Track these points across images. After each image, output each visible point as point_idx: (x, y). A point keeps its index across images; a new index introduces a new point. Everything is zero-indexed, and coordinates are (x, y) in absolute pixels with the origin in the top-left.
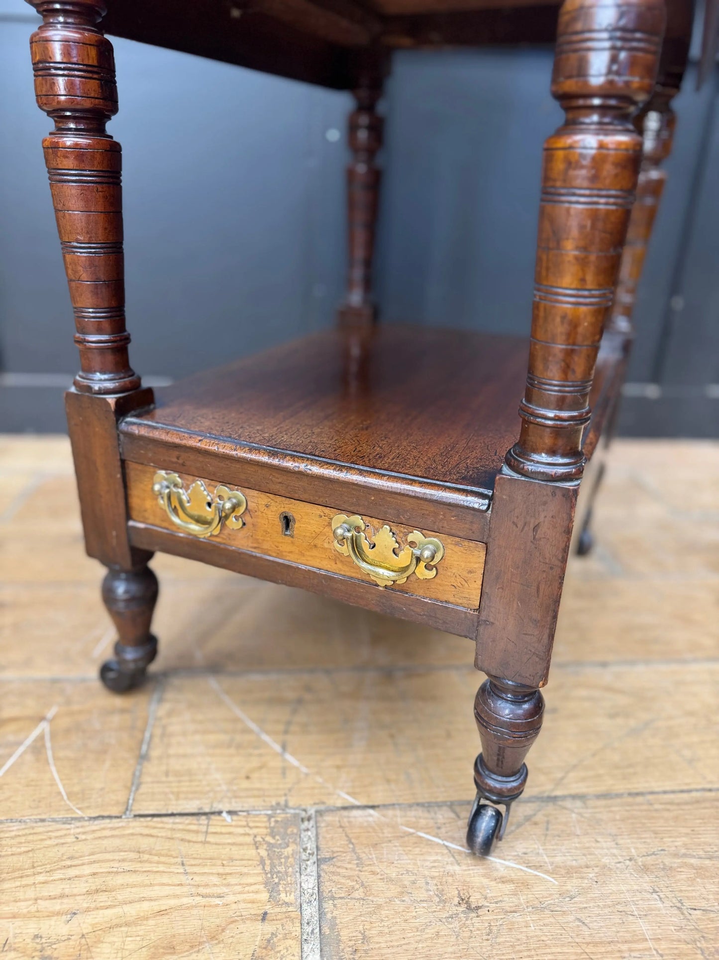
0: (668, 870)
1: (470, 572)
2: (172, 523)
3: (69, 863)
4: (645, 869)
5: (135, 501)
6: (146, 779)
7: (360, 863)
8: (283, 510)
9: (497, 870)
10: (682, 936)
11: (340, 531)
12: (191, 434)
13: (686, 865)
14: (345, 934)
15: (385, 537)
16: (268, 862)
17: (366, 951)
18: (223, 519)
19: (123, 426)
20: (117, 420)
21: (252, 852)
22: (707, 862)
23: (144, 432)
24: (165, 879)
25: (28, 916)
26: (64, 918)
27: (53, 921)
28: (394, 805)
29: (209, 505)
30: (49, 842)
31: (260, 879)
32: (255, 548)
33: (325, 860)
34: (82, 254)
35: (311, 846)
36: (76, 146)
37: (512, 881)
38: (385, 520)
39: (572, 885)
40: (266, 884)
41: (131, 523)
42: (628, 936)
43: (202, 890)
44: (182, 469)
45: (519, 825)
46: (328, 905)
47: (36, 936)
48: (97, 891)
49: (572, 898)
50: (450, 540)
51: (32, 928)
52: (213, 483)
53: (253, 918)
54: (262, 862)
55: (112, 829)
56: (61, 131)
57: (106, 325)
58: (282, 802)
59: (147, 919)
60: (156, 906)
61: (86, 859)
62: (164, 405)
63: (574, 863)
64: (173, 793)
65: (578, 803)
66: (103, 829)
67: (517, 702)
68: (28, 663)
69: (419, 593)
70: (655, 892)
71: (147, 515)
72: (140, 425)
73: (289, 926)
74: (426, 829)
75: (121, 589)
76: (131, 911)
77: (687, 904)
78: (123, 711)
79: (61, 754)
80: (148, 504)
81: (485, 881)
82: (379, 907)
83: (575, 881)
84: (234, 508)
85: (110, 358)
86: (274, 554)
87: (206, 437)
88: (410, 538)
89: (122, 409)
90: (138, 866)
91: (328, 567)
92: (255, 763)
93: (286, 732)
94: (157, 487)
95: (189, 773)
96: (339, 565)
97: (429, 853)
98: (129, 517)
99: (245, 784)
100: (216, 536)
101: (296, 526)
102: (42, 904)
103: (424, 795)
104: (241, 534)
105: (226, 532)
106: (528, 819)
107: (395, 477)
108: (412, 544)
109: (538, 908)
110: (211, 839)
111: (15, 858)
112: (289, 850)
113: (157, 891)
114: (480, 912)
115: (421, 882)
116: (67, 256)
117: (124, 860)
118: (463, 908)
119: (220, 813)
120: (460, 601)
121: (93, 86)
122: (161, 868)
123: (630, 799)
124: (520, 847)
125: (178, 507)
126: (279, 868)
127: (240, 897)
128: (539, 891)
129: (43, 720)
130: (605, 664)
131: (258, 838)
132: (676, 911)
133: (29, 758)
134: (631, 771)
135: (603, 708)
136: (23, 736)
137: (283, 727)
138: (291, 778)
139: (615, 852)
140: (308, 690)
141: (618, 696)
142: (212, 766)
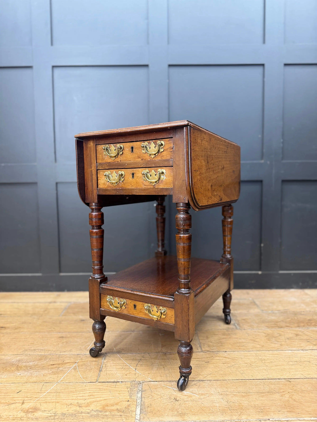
0: (227, 395)
1: (172, 315)
2: (110, 308)
3: (84, 390)
4: (222, 394)
5: (102, 303)
6: (101, 375)
7: (152, 392)
8: (134, 303)
9: (185, 394)
10: (226, 406)
11: (145, 307)
12: (115, 287)
13: (232, 394)
14: (146, 404)
15: (155, 308)
16: (130, 391)
17: (151, 407)
18: (121, 307)
19: (101, 286)
20: (100, 285)
21: (126, 389)
22: (238, 394)
23: (105, 287)
24: (106, 394)
25: (75, 399)
26: (83, 400)
27: (81, 400)
28: (162, 381)
29: (118, 303)
30: (79, 387)
31: (128, 394)
32: (128, 313)
33: (143, 391)
34: (95, 251)
35: (140, 389)
36: (96, 232)
37: (188, 396)
38: (155, 304)
39: (202, 397)
40: (129, 395)
41: (101, 309)
42: (213, 406)
43: (114, 396)
44: (113, 295)
45: (192, 385)
46: (143, 399)
47: (77, 403)
48: (90, 396)
49: (201, 399)
50: (168, 308)
51: (76, 401)
52: (119, 298)
53: (126, 401)
54: (129, 391)
55: (93, 384)
56: (93, 229)
57: (99, 264)
58: (134, 380)
59: (102, 401)
60: (104, 399)
61: (88, 390)
62: (109, 281)
63: (204, 393)
64: (108, 378)
65: (209, 382)
66: (92, 384)
67: (186, 347)
68: (71, 351)
69: (163, 321)
70: (222, 399)
71: (104, 306)
72: (104, 285)
73: (134, 403)
74: (169, 386)
75: (97, 326)
76: (98, 399)
77: (229, 401)
78: (95, 361)
79: (81, 370)
80: (105, 304)
81: (181, 396)
83: (203, 396)
84: (124, 303)
85: (99, 271)
86: (132, 315)
87: (118, 288)
88: (160, 308)
89: (101, 282)
90: (100, 391)
91: (144, 317)
92: (128, 372)
93: (136, 366)
94: (107, 299)
95: (112, 374)
96: (146, 316)
97: (169, 390)
98: (100, 307)
99: (126, 376)
100: (120, 311)
101: (137, 307)
102: (78, 397)
103: (169, 379)
104: (125, 310)
105: (122, 310)
106: (195, 384)
107: (156, 295)
108: (160, 310)
109: (193, 401)
110: (116, 387)
111: (72, 389)
112: (135, 389)
113: (104, 396)
114: (178, 401)
115: (166, 395)
116: (92, 251)
117: (96, 390)
118: (175, 400)
119: (119, 382)
120: (171, 323)
121: (100, 221)
122: (105, 392)
123: (223, 381)
124: (191, 390)
125: (111, 304)
126: (132, 393)
127: (123, 397)
128: (194, 398)
129: (76, 363)
130: (226, 352)
131: (128, 387)
132: (226, 402)
133: (73, 370)
134: (225, 375)
135: (222, 362)
136: (71, 366)
137: (136, 365)
138: (137, 375)
139: (215, 391)
140: (143, 357)
141: (227, 359)
142: (117, 373)
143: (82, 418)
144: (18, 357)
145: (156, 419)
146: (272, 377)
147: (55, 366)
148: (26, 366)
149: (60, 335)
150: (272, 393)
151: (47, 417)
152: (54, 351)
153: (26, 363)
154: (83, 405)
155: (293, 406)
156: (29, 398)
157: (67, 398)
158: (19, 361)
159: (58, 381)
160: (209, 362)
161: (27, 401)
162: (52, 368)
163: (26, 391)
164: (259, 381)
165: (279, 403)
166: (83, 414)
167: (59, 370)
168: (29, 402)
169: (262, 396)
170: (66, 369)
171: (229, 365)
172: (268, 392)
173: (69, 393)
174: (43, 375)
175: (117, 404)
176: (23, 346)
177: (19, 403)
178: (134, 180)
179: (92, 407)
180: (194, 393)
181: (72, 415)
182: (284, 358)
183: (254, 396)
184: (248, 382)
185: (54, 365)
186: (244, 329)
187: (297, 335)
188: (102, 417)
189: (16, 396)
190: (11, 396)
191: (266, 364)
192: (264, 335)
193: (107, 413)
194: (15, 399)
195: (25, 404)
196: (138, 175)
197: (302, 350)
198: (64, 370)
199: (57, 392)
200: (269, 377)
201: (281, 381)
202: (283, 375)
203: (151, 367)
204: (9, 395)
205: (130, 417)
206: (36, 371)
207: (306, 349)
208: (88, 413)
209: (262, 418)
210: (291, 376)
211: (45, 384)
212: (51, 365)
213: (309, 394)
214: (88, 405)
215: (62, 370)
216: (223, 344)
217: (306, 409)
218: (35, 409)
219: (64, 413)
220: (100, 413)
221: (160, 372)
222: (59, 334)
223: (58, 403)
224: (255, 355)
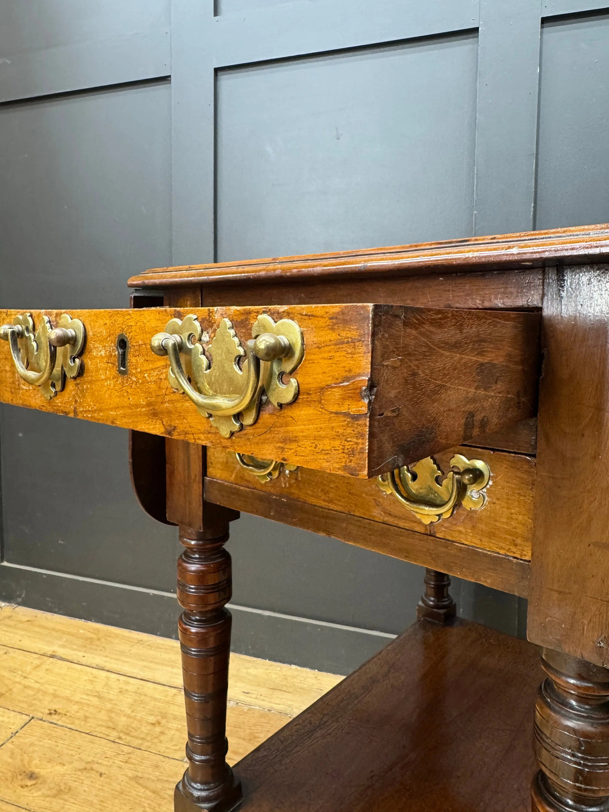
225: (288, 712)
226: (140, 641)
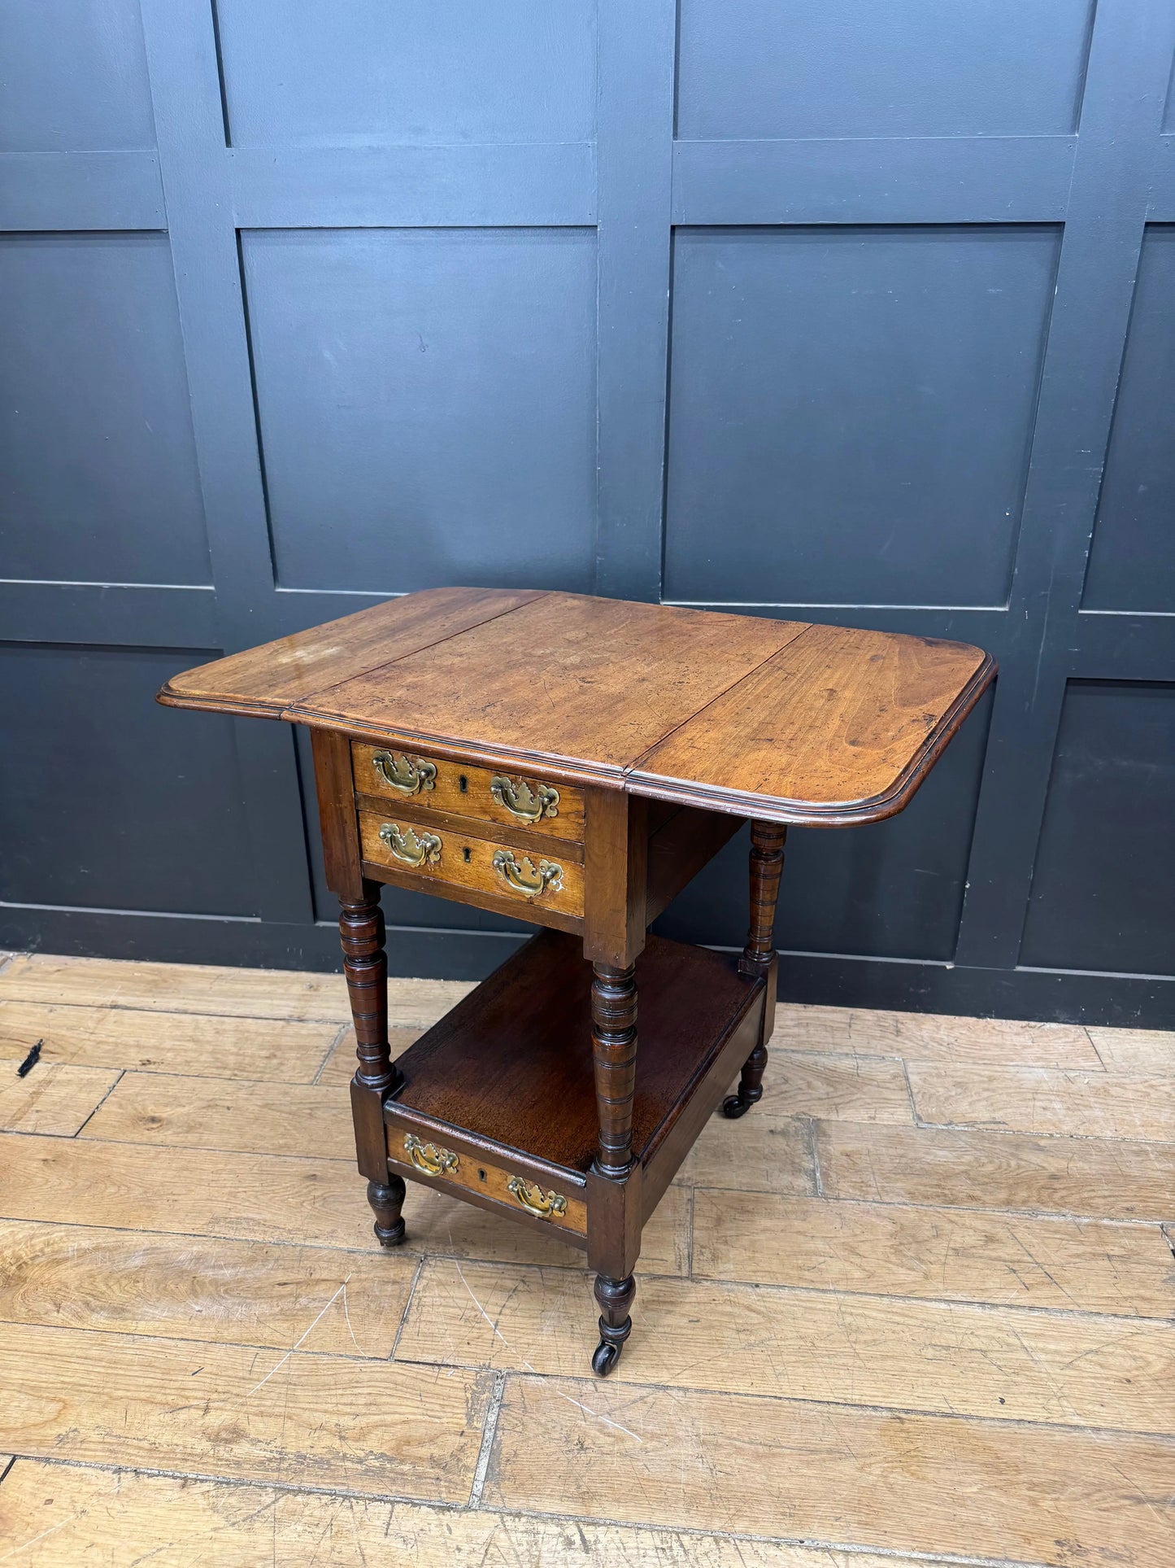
0: (718, 1446)
1: (581, 1216)
3: (355, 1385)
4: (704, 1443)
6: (404, 1336)
7: (525, 1411)
8: (479, 1167)
10: (704, 1485)
13: (731, 1444)
14: (504, 1451)
16: (470, 1401)
17: (514, 1462)
21: (462, 1394)
22: (747, 1446)
24: (409, 1403)
25: (333, 1413)
26: (352, 1417)
27: (346, 1418)
28: (558, 1376)
30: (346, 1370)
31: (464, 1411)
32: (464, 1185)
33: (505, 1406)
35: (498, 1395)
37: (614, 1436)
39: (650, 1445)
40: (467, 1415)
41: (389, 1159)
42: (670, 1480)
43: (429, 1413)
46: (499, 1433)
47: (337, 1425)
48: (371, 1404)
49: (647, 1452)
51: (334, 1420)
53: (456, 1433)
54: (467, 1401)
55: (381, 1367)
58: (487, 1363)
59: (397, 1424)
60: (403, 1418)
61: (365, 1384)
64: (419, 1348)
65: (681, 1393)
66: (376, 1366)
68: (332, 1234)
70: (701, 1457)
73: (475, 1441)
74: (573, 1396)
76: (389, 1418)
77: (718, 1468)
79: (353, 1311)
80: (400, 1151)
81: (597, 1434)
82: (529, 1438)
83: (654, 1443)
88: (550, 1194)
90: (395, 1393)
92: (475, 1333)
93: (500, 1314)
95: (432, 1335)
97: (569, 1411)
99: (466, 1348)
102: (341, 1407)
106: (642, 1399)
109: (624, 1455)
110: (439, 1382)
111: (326, 1378)
112: (484, 1396)
113: (404, 1409)
114: (588, 1451)
115: (558, 1428)
117: (386, 1388)
118: (578, 1447)
119: (447, 1366)
122: (409, 1396)
123: (720, 1396)
124: (628, 1416)
126: (476, 1406)
127: (450, 1420)
128: (629, 1445)
129: (343, 1283)
130: (757, 1286)
131: (468, 1386)
132: (708, 1471)
133: (333, 1311)
134: (731, 1375)
135: (736, 1324)
136: (329, 1294)
137: (498, 1309)
138: (496, 1347)
139: (689, 1429)
140: (523, 1281)
141: (753, 1315)
142: (448, 1332)
143: (344, 1474)
144: (195, 1244)
145: (521, 1502)
146: (857, 1397)
147: (288, 1288)
148: (215, 1283)
149: (308, 1166)
150: (838, 1455)
151: (262, 1462)
152: (290, 1231)
153: (217, 1271)
154: (349, 1434)
155: (879, 1506)
156: (223, 1396)
157: (312, 1406)
158: (199, 1259)
159: (293, 1345)
160: (698, 1321)
161: (216, 1405)
162: (281, 1297)
163: (215, 1370)
164: (820, 1407)
165: (845, 1493)
166: (348, 1464)
167: (298, 1306)
168: (221, 1409)
169: (808, 1464)
170: (317, 1304)
171: (753, 1338)
172: (830, 1452)
173: (319, 1390)
174: (259, 1321)
175: (432, 1440)
176: (209, 1203)
177: (197, 1407)
178: (469, 867)
179: (372, 1443)
180: (633, 1430)
181: (320, 1462)
182: (916, 1330)
183: (786, 1460)
184: (785, 1410)
185: (285, 1284)
186: (837, 1199)
187: (990, 1239)
188: (391, 1478)
189: (191, 1385)
190: (177, 1384)
191: (857, 1346)
192: (890, 1227)
193: (406, 1468)
194: (187, 1393)
195: (212, 1412)
196: (482, 858)
197: (982, 1304)
198: (311, 1305)
199: (290, 1384)
200: (849, 1396)
201: (876, 1417)
202: (891, 1393)
203: (539, 1321)
204: (174, 1378)
205: (459, 1487)
206: (239, 1304)
207: (996, 1301)
208: (361, 1461)
209: (785, 1535)
210: (912, 1402)
211: (261, 1351)
212: (279, 1284)
213: (939, 1472)
214: (363, 1434)
215: (306, 1308)
216: (757, 1255)
217: (909, 1523)
218: (236, 1434)
219: (304, 1452)
220: (388, 1466)
221: (560, 1344)
222: (305, 1161)
223: (290, 1418)
224: (837, 1308)
225: (416, 1025)
226: (219, 977)
